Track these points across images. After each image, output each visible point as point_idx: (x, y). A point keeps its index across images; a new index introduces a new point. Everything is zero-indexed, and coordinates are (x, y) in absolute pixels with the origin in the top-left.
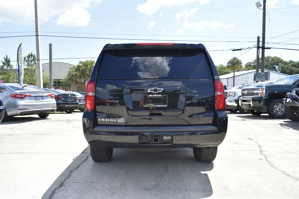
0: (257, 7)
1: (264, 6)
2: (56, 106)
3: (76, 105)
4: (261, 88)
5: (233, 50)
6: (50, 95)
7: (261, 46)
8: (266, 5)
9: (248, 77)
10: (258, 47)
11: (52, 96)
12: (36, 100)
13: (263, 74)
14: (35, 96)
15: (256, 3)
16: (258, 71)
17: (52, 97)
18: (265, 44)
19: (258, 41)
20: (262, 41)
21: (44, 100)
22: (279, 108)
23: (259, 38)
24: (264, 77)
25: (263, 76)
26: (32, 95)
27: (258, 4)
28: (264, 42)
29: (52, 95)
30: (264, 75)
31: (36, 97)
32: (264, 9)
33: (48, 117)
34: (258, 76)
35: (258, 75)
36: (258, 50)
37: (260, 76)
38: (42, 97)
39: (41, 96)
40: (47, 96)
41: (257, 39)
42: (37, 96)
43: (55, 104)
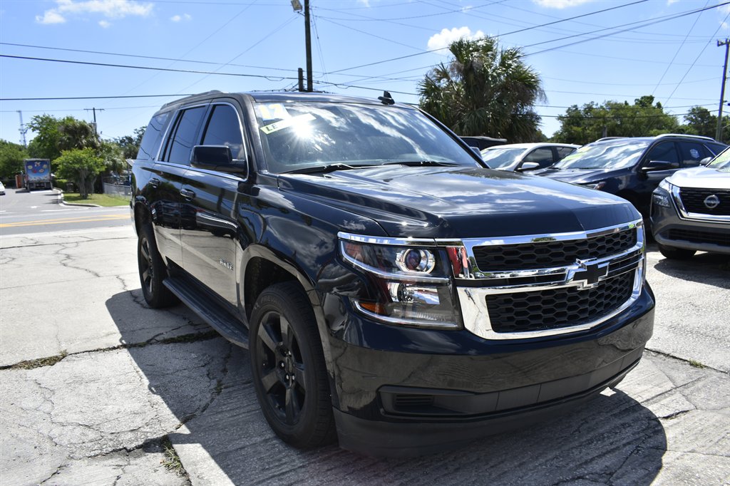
0: (295, 9)
1: (307, 8)
7: (306, 87)
8: (310, 7)
18: (313, 84)
19: (301, 78)
20: (306, 78)
23: (300, 71)
27: (296, 3)
28: (310, 81)
32: (307, 15)
41: (297, 73)
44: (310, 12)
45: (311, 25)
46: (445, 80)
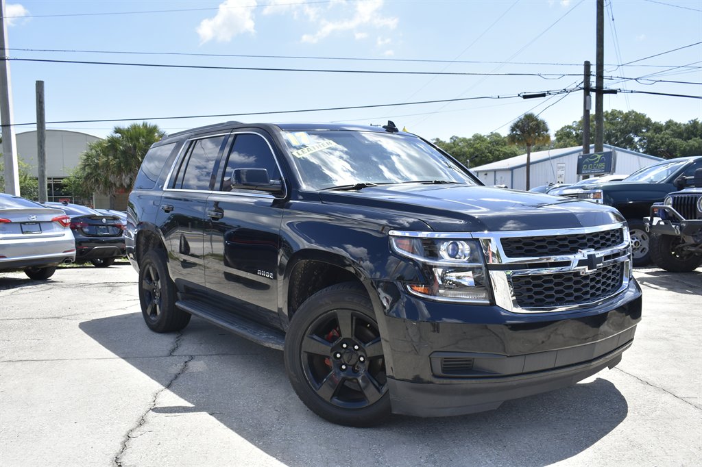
2: (75, 248)
3: (121, 245)
4: (594, 193)
5: (525, 97)
6: (60, 220)
7: (594, 85)
9: (563, 165)
10: (587, 90)
11: (64, 221)
12: (23, 233)
13: (599, 156)
14: (21, 223)
16: (586, 150)
17: (65, 225)
18: (604, 80)
19: (587, 74)
20: (595, 74)
21: (44, 234)
22: (636, 240)
23: (587, 65)
24: (602, 164)
25: (598, 163)
26: (13, 220)
28: (600, 77)
29: (63, 219)
30: (601, 161)
31: (23, 225)
33: (52, 278)
34: (586, 163)
35: (587, 160)
36: (588, 97)
37: (592, 162)
38: (38, 225)
39: (36, 223)
40: (52, 221)
41: (583, 67)
42: (24, 223)
43: (72, 243)
45: (605, 5)
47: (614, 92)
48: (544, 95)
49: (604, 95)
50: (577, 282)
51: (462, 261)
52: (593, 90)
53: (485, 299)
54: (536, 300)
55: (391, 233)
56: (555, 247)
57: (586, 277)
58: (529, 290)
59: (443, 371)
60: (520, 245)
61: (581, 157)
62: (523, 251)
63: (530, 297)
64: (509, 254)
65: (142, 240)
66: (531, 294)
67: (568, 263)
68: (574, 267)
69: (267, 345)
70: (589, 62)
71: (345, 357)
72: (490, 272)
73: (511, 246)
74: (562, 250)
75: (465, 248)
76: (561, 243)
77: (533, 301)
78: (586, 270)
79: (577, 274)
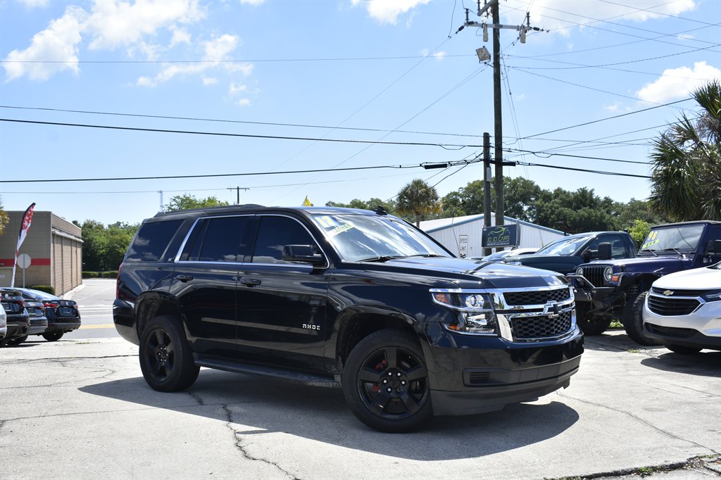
0: (481, 60)
1: (497, 57)
2: (6, 324)
5: (427, 167)
7: (493, 157)
8: (501, 56)
9: (466, 237)
10: (487, 161)
13: (504, 229)
15: (476, 50)
16: (488, 219)
18: (503, 153)
19: (487, 146)
20: (494, 146)
23: (486, 136)
24: (506, 237)
25: (503, 236)
27: (482, 52)
28: (499, 149)
30: (506, 234)
32: (497, 65)
34: (491, 236)
35: (491, 232)
36: (488, 169)
37: (497, 235)
41: (482, 139)
43: (3, 319)
44: (501, 61)
45: (501, 78)
46: (691, 141)
47: (513, 164)
48: (445, 166)
49: (504, 167)
50: (547, 323)
51: (478, 308)
52: (493, 162)
53: (494, 333)
54: (525, 334)
55: (431, 290)
56: (534, 299)
57: (552, 320)
58: (520, 327)
59: (471, 381)
60: (514, 297)
61: (485, 230)
62: (515, 302)
63: (521, 332)
64: (509, 304)
65: (143, 308)
66: (521, 330)
67: (541, 310)
68: (546, 312)
69: (310, 384)
70: (488, 134)
71: (391, 383)
72: (498, 315)
73: (510, 298)
74: (538, 301)
75: (480, 299)
76: (537, 296)
77: (522, 335)
78: (552, 315)
79: (546, 317)
